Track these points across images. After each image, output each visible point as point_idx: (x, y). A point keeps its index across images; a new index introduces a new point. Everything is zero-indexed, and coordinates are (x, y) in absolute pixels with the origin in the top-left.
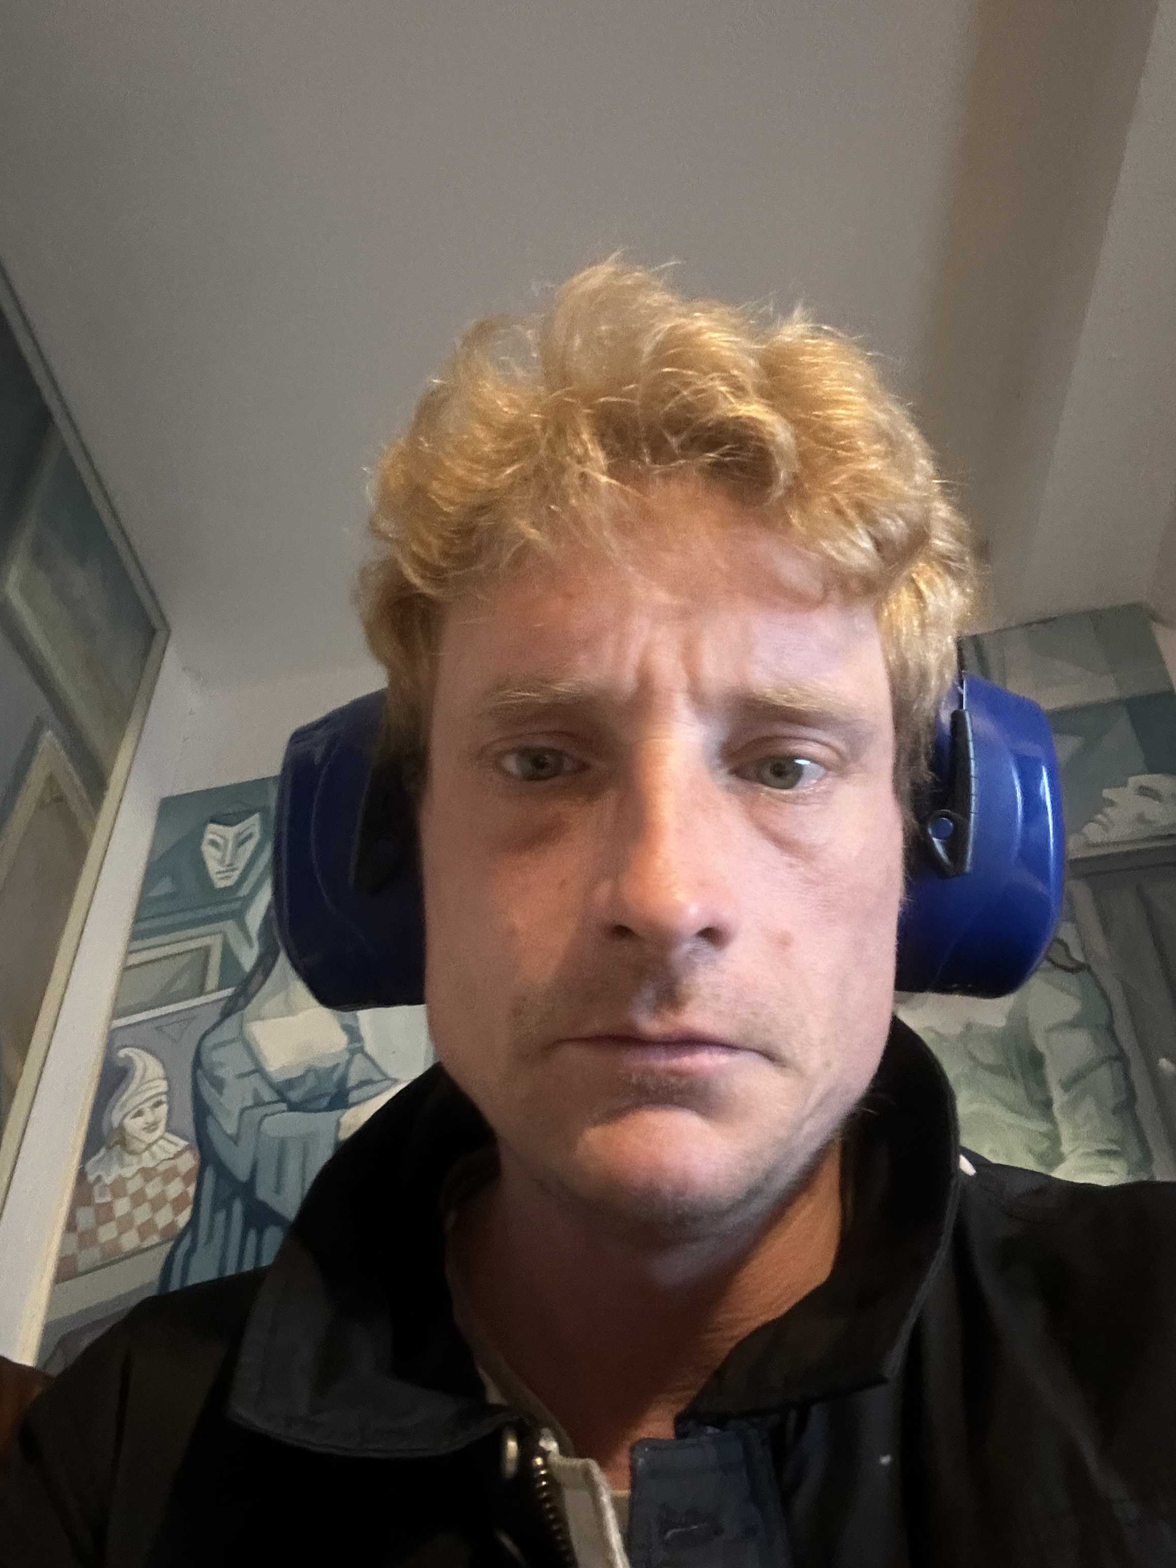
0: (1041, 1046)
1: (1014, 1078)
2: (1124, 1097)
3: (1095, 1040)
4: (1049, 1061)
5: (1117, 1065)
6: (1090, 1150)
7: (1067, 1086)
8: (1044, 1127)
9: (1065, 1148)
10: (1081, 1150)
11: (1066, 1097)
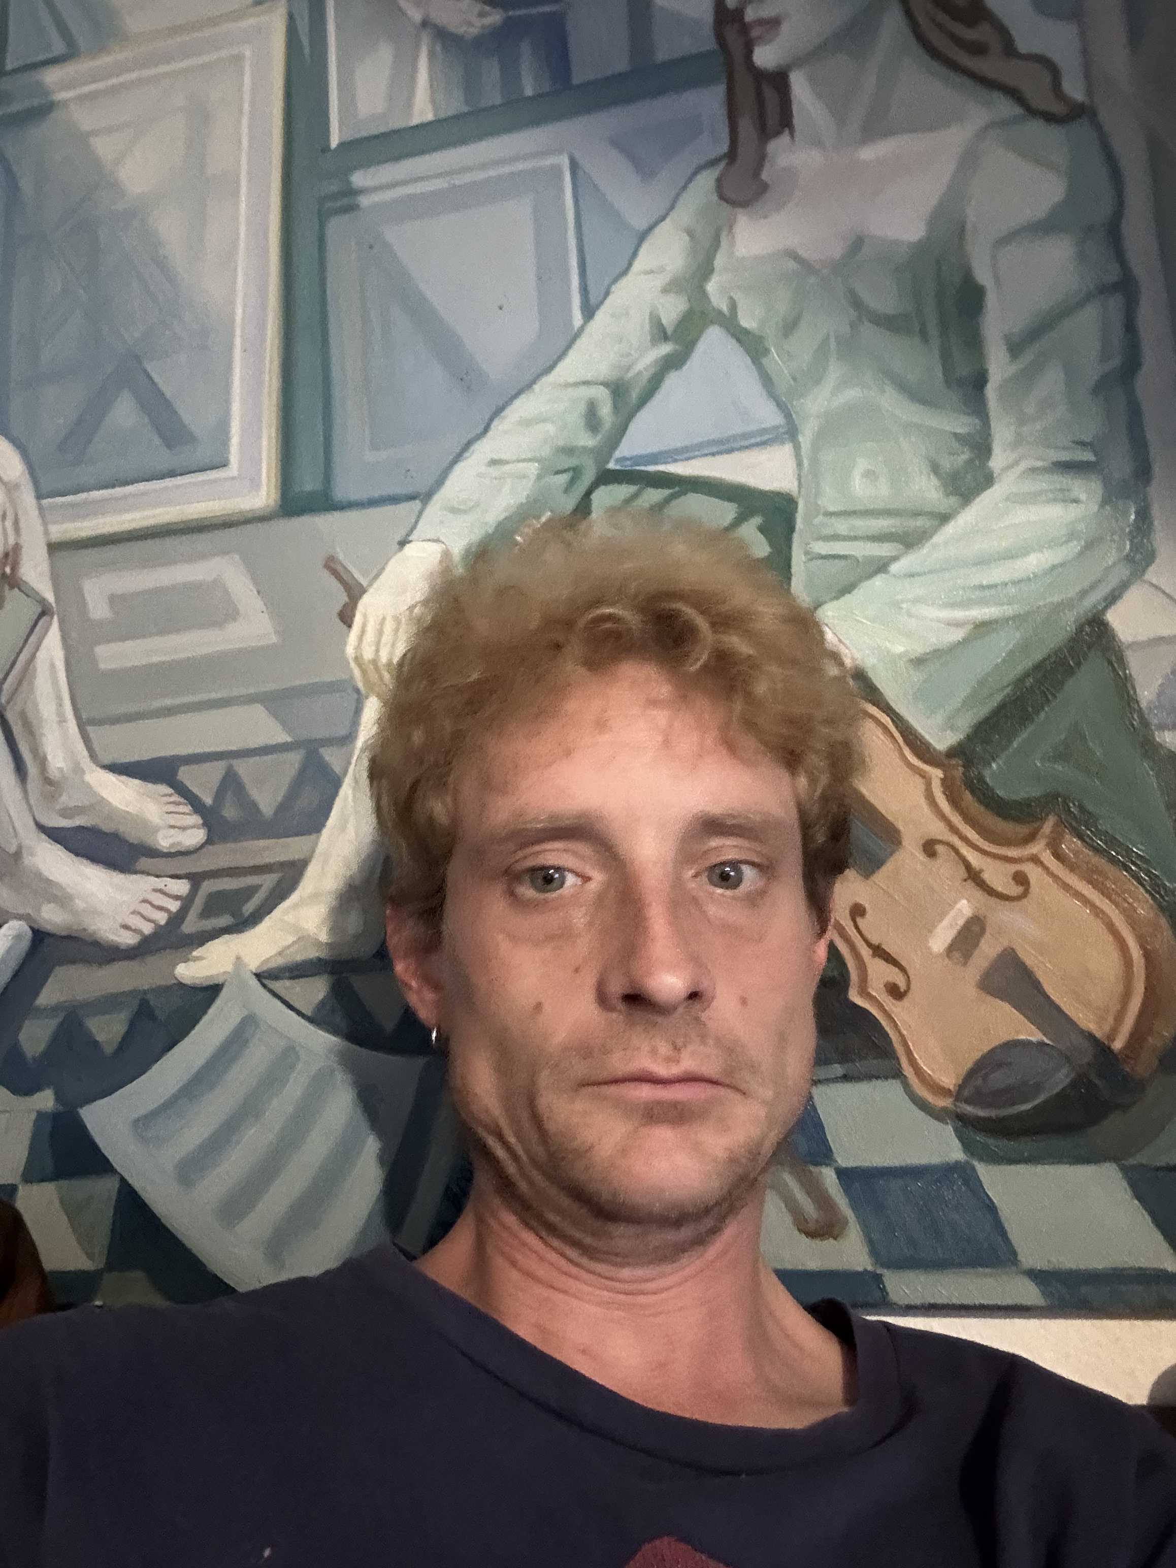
0: (983, 276)
1: (924, 335)
2: (1116, 362)
3: (1081, 256)
4: (991, 300)
5: (1115, 303)
6: (1039, 464)
7: (1015, 348)
8: (963, 424)
9: (998, 461)
10: (1023, 465)
11: (1012, 369)
